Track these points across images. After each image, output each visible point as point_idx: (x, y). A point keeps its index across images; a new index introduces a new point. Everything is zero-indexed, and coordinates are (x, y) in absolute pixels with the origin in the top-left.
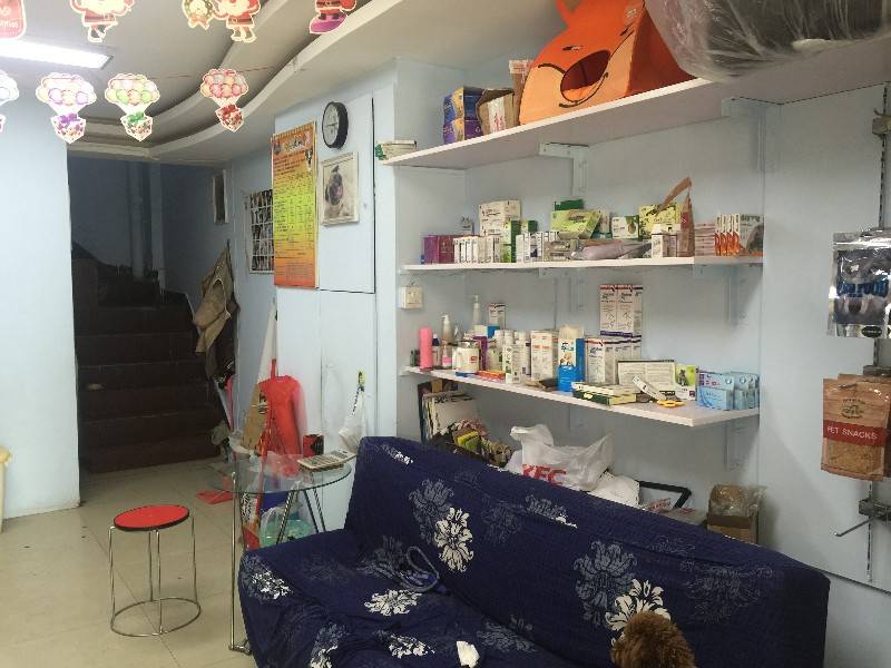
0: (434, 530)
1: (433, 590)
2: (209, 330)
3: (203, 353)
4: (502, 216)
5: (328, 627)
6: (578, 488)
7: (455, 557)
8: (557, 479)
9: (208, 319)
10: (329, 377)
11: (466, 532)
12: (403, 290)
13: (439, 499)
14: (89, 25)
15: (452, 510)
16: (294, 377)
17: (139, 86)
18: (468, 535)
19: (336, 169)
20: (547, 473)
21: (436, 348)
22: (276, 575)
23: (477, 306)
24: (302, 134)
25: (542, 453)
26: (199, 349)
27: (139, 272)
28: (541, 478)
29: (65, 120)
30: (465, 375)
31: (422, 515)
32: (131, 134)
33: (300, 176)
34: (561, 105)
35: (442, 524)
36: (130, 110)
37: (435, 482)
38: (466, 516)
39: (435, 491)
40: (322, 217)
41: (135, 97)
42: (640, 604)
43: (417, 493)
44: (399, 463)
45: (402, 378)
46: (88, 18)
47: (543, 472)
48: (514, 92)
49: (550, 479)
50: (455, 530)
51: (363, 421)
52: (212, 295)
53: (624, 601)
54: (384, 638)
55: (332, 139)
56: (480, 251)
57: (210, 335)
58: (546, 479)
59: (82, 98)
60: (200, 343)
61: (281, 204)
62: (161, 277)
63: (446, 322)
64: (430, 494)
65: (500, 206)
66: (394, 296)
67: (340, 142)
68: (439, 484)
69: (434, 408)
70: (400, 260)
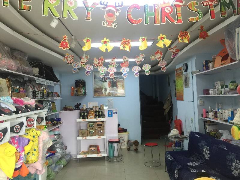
0: (203, 151)
1: (202, 163)
2: (166, 110)
3: (166, 115)
4: (219, 85)
5: (179, 165)
6: (235, 144)
7: (207, 156)
8: (230, 142)
9: (166, 107)
10: (187, 120)
11: (208, 151)
12: (199, 101)
13: (204, 144)
14: (137, 63)
15: (206, 147)
16: (181, 119)
17: (148, 66)
18: (209, 152)
19: (186, 76)
20: (228, 141)
21: (207, 113)
22: (171, 156)
23: (216, 104)
24: (180, 69)
25: (227, 136)
26: (165, 114)
27: (154, 97)
28: (227, 142)
29: (136, 74)
30: (211, 119)
31: (201, 148)
32: (146, 74)
33: (180, 77)
34: (221, 64)
35: (204, 150)
36: (146, 70)
37: (203, 141)
38: (209, 148)
39: (203, 143)
40: (184, 86)
41: (147, 68)
42: (236, 164)
43: (200, 143)
44: (197, 137)
45: (199, 120)
46: (137, 62)
47: (227, 140)
48: (213, 61)
49: (229, 142)
50: (206, 151)
51: (192, 129)
52: (167, 102)
53: (234, 164)
54: (189, 168)
55: (185, 70)
56: (214, 92)
57: (167, 111)
58: (228, 142)
59: (139, 70)
60: (165, 112)
61: (177, 83)
62: (159, 98)
63: (210, 108)
64: (202, 143)
65: (219, 82)
66: (197, 102)
67: (186, 70)
68: (204, 142)
69: (207, 126)
70: (198, 94)
